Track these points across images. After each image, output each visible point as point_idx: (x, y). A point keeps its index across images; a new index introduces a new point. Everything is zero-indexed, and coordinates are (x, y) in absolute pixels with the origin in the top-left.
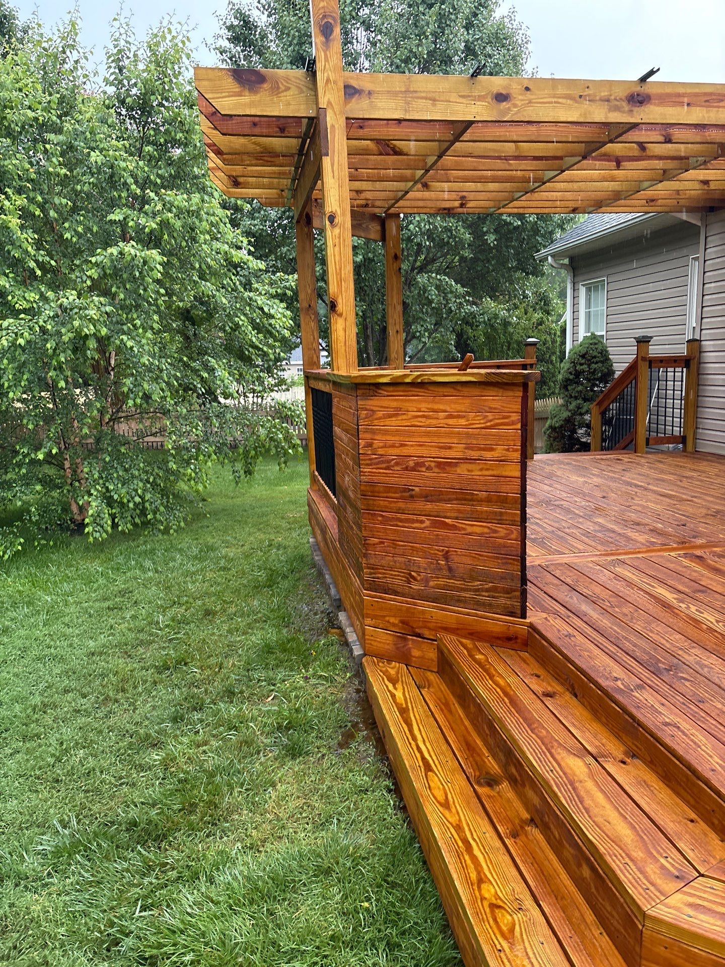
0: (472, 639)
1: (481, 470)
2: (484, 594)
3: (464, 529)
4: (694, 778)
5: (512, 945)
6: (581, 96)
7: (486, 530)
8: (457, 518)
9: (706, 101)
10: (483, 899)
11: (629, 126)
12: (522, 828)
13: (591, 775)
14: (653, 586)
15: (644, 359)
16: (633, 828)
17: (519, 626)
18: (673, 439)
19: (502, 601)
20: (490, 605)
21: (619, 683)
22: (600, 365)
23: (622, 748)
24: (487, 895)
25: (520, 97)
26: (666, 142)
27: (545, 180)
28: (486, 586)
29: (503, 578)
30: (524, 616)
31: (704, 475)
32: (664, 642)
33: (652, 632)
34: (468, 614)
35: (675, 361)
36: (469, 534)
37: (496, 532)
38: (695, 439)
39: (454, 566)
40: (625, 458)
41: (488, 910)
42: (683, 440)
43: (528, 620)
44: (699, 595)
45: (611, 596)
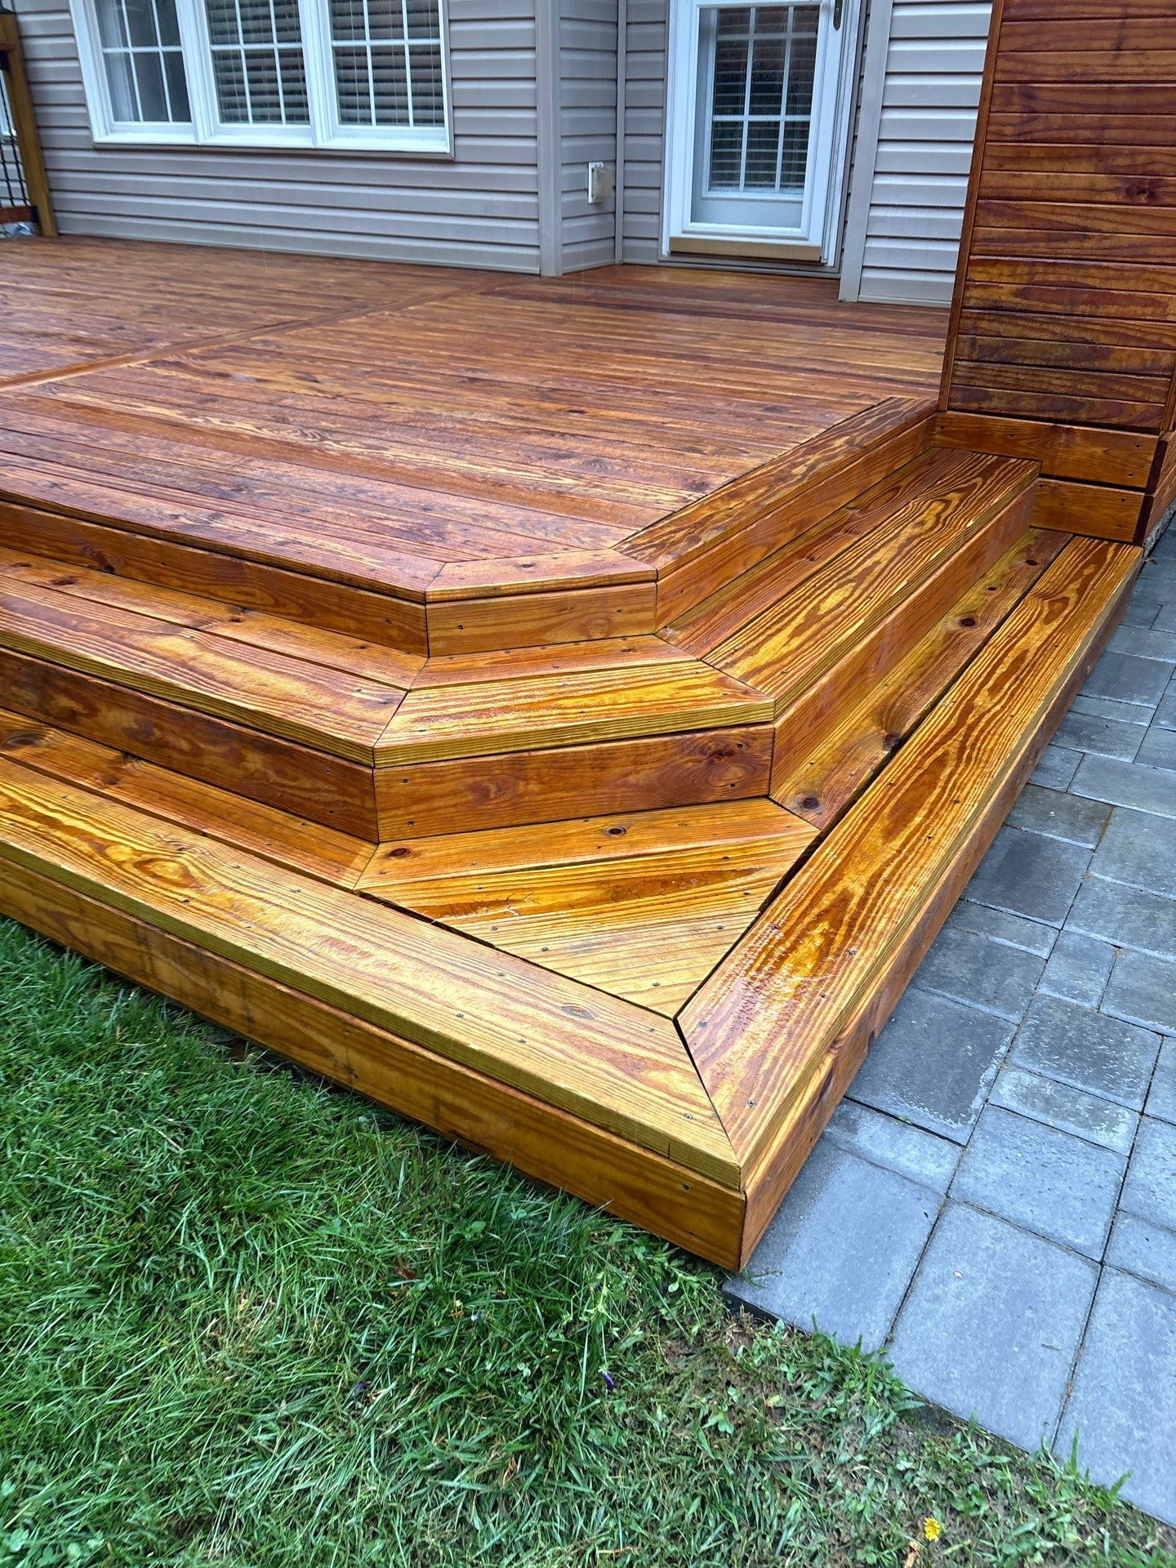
4: (352, 590)
5: (198, 887)
10: (119, 864)
12: (117, 769)
13: (203, 647)
16: (299, 679)
18: (17, 214)
21: (183, 520)
23: (223, 607)
24: (122, 858)
31: (99, 264)
32: (207, 463)
33: (178, 456)
38: (55, 210)
41: (136, 871)
42: (32, 214)
44: (211, 406)
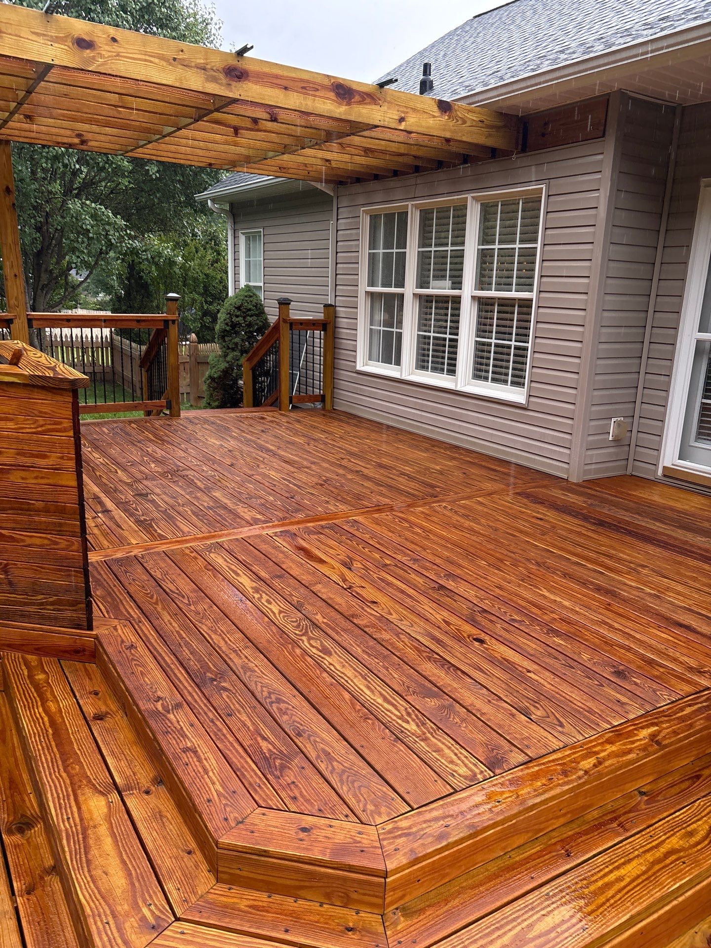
0: (39, 655)
1: (36, 478)
2: (48, 607)
3: (23, 541)
6: (175, 59)
7: (46, 542)
8: (13, 529)
9: (303, 88)
11: (228, 100)
12: (42, 878)
13: (109, 816)
14: (238, 575)
15: (285, 321)
16: (129, 875)
17: (85, 637)
18: (313, 399)
19: (68, 614)
20: (56, 618)
21: (159, 704)
22: (255, 318)
23: (152, 774)
25: (107, 48)
26: (272, 121)
27: (164, 134)
28: (51, 600)
29: (67, 590)
30: (90, 628)
31: (331, 437)
32: (222, 644)
33: (215, 632)
34: (33, 629)
35: (314, 324)
36: (29, 546)
37: (57, 543)
38: (333, 397)
39: (15, 580)
40: (268, 416)
42: (322, 399)
43: (94, 633)
44: (276, 583)
45: (194, 591)
